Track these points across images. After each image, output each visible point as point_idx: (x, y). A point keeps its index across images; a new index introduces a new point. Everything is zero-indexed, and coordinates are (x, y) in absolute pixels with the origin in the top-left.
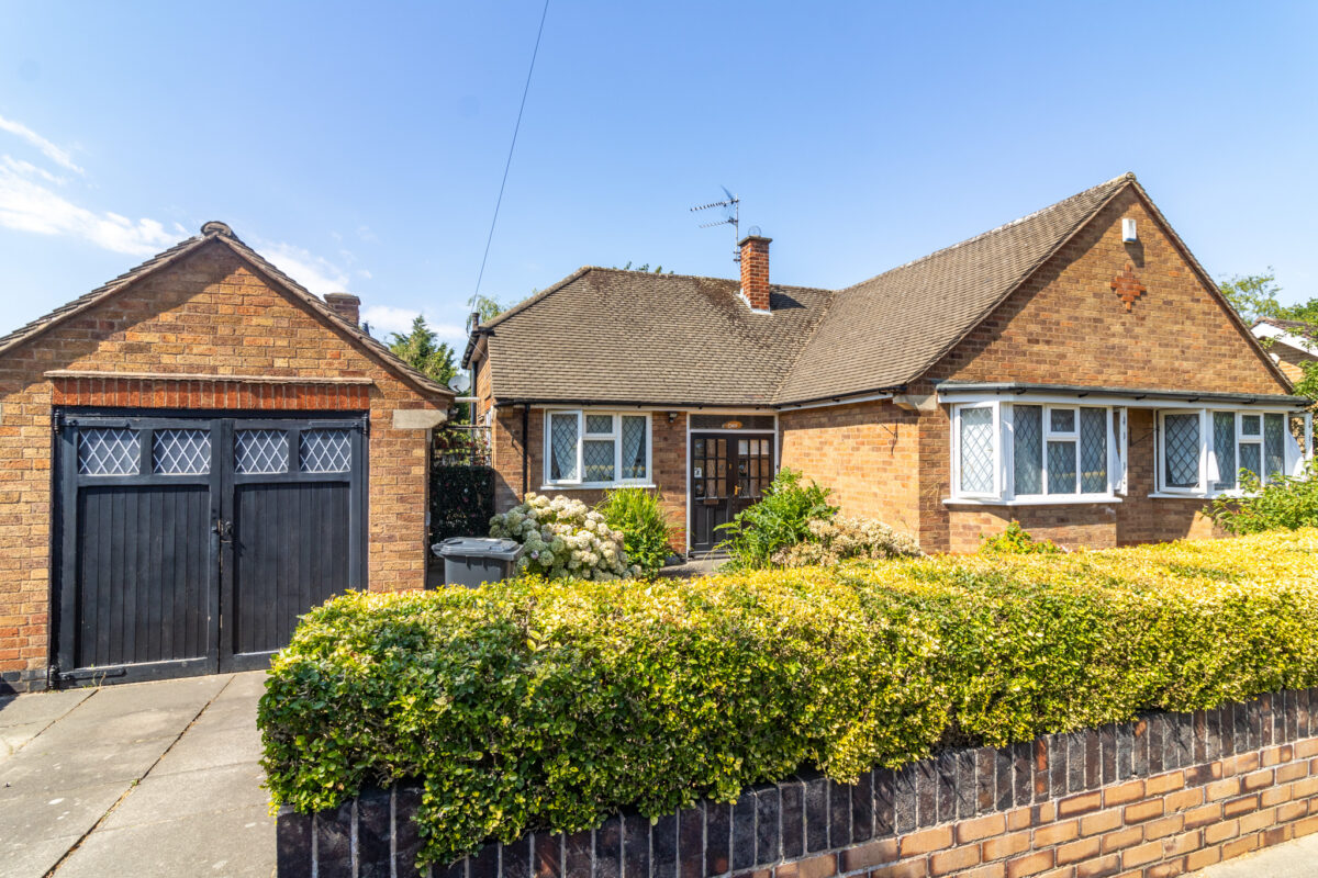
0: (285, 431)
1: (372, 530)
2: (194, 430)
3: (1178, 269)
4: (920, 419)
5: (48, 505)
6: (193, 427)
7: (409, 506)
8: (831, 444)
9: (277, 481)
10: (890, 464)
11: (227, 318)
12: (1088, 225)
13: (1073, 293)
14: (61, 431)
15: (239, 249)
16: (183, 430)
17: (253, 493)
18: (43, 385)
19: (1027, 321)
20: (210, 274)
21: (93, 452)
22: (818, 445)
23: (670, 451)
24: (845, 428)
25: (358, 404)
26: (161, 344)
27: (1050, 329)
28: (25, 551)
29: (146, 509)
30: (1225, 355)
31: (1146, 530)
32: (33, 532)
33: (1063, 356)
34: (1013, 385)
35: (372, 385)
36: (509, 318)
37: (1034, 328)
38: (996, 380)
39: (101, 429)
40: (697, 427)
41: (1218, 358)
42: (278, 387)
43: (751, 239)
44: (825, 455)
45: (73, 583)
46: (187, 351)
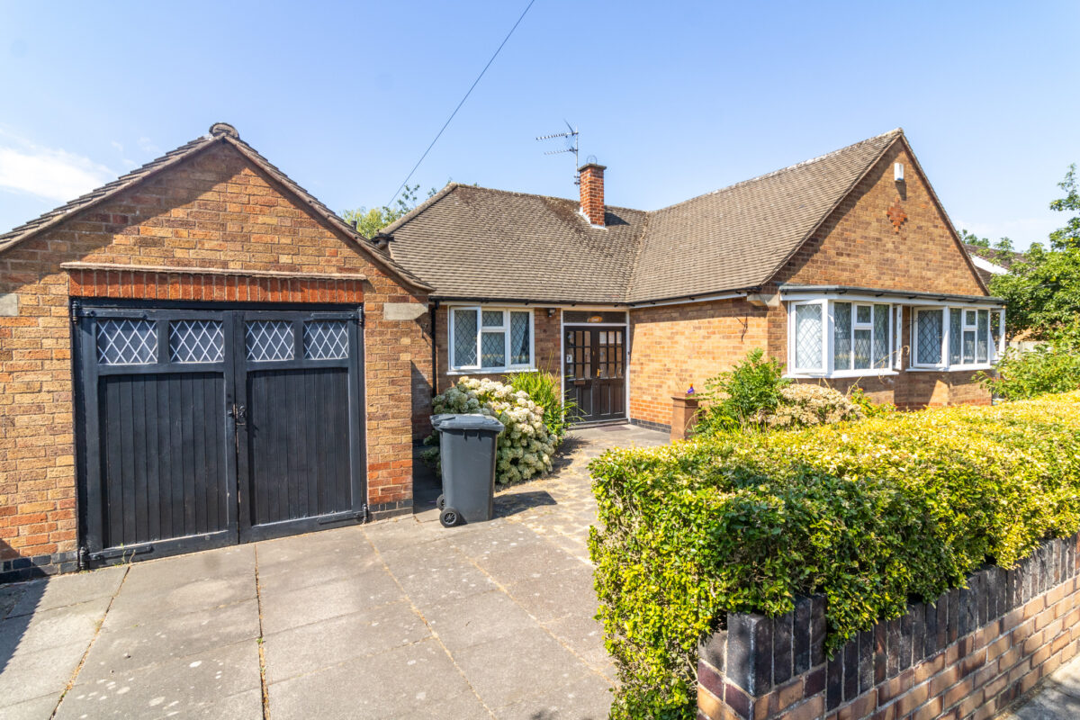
0: (291, 322)
1: (368, 409)
2: (207, 321)
3: (926, 203)
4: (769, 313)
5: (70, 394)
6: (206, 318)
7: (398, 388)
8: (683, 333)
9: (283, 368)
10: (740, 348)
11: (235, 216)
12: (874, 167)
13: (864, 218)
14: (79, 322)
15: (245, 150)
16: (197, 321)
17: (263, 379)
18: (59, 276)
19: (837, 239)
20: (217, 173)
21: (111, 342)
22: (669, 335)
23: (548, 341)
24: (696, 321)
25: (354, 298)
26: (174, 238)
27: (850, 246)
28: (49, 439)
29: (165, 397)
30: (951, 268)
31: (904, 395)
32: (57, 421)
33: (857, 266)
34: (837, 287)
35: (366, 281)
36: (401, 226)
37: (840, 244)
38: (816, 284)
39: (119, 320)
40: (569, 322)
41: (947, 269)
42: (284, 281)
43: (591, 166)
44: (676, 343)
45: (98, 467)
46: (199, 246)
